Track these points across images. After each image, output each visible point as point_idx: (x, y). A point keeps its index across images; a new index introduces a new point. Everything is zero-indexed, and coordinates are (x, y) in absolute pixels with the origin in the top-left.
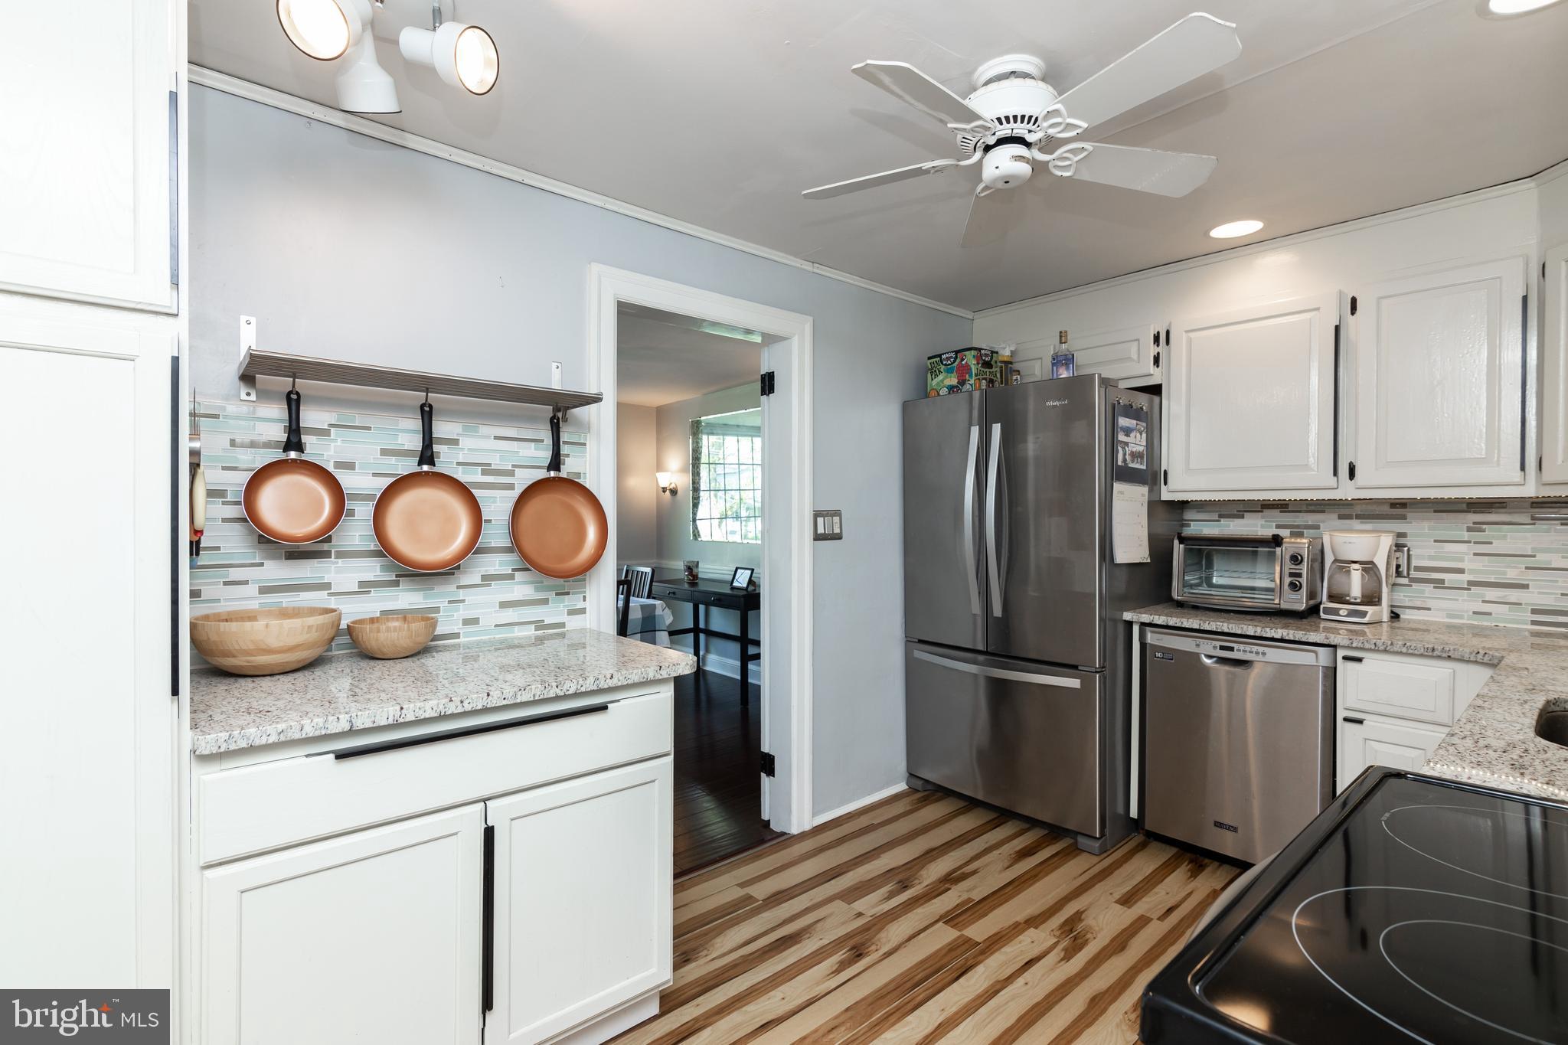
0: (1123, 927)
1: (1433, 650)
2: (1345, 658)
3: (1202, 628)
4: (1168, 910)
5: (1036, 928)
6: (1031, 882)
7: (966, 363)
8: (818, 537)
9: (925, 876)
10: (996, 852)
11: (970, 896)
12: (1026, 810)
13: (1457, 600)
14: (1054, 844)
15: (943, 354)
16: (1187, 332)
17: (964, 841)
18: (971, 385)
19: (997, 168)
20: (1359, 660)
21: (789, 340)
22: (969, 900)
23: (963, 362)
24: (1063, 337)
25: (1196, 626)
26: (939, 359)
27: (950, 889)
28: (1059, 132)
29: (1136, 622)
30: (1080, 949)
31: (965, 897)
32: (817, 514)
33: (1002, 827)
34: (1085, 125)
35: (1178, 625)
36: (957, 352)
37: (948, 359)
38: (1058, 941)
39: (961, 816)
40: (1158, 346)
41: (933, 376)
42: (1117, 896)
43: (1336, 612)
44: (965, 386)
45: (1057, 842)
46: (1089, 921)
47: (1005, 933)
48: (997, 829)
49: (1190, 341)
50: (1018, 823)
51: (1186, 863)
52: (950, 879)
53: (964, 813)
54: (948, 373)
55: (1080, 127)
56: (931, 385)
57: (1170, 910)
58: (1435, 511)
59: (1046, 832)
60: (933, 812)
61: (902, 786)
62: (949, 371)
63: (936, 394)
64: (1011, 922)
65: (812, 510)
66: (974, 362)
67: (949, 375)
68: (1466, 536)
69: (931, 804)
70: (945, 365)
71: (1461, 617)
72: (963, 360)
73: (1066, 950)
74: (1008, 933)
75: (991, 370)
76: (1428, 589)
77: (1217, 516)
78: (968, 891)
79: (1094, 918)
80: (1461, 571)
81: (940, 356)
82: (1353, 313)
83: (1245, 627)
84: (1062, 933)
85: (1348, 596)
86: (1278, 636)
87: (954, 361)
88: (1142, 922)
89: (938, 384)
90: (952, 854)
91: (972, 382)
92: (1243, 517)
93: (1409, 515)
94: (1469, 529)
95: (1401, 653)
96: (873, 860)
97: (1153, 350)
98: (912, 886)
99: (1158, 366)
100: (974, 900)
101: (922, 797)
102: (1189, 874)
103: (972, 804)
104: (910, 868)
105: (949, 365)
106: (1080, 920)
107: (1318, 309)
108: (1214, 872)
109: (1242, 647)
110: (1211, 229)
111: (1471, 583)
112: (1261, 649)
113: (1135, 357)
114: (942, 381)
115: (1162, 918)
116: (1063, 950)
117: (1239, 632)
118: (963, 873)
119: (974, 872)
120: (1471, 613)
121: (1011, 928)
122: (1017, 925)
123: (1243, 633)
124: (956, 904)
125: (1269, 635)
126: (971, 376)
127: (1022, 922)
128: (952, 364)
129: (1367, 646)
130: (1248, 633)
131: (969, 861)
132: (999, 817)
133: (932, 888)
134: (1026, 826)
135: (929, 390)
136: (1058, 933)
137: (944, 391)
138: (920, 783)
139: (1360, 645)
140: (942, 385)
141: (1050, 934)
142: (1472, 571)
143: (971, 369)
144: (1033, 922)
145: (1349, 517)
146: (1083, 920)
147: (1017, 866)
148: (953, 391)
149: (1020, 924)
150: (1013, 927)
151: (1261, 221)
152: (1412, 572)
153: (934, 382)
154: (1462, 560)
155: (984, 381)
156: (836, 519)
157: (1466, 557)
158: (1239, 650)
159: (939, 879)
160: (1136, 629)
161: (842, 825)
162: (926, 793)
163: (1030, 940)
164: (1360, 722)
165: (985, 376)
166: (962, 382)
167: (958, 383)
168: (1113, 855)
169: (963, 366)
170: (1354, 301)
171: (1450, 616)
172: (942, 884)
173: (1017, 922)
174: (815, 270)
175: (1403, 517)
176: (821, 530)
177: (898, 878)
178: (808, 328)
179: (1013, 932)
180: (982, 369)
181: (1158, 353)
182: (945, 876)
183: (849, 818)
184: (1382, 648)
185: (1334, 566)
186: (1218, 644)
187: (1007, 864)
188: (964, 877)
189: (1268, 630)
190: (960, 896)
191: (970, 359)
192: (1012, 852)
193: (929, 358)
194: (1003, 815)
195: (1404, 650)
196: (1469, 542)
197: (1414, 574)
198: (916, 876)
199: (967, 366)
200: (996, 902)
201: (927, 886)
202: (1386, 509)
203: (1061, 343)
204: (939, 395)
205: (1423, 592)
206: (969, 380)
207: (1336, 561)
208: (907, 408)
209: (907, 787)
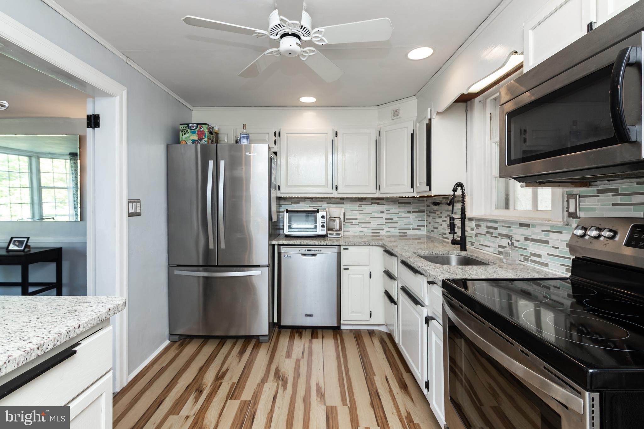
0: (294, 367)
1: (366, 243)
2: (344, 249)
3: (301, 244)
4: (302, 353)
5: (267, 382)
6: (252, 364)
7: (203, 130)
8: (130, 215)
9: (207, 382)
10: (230, 357)
11: (233, 381)
12: (233, 333)
13: (356, 228)
14: (250, 344)
15: (190, 124)
16: (287, 133)
17: (214, 357)
18: (206, 141)
19: (291, 45)
20: (347, 249)
21: (113, 98)
22: (233, 383)
23: (201, 130)
24: (244, 126)
25: (299, 244)
26: (187, 126)
27: (221, 383)
28: (316, 41)
29: (276, 245)
30: (287, 383)
31: (231, 383)
32: (129, 202)
33: (225, 344)
34: (327, 42)
35: (293, 244)
36: (197, 124)
37: (192, 127)
38: (278, 384)
39: (205, 346)
40: (276, 137)
41: (183, 134)
42: (284, 355)
43: (332, 234)
44: (202, 141)
45: (251, 342)
46: (283, 370)
47: (257, 390)
48: (224, 346)
49: (288, 137)
50: (231, 340)
51: (296, 334)
52: (219, 378)
53: (205, 344)
54: (192, 133)
55: (325, 42)
56: (182, 138)
57: (303, 353)
58: (351, 201)
59: (244, 340)
60: (190, 349)
61: (167, 342)
62: (193, 133)
63: (185, 143)
64: (256, 385)
65: (127, 200)
66: (207, 130)
67: (193, 134)
68: (358, 208)
69: (187, 345)
70: (191, 129)
71: (357, 233)
72: (201, 128)
73: (282, 386)
74: (258, 390)
75: (212, 136)
76: (349, 225)
77: (291, 203)
78: (230, 380)
79: (283, 368)
80: (356, 219)
81: (188, 124)
82: (336, 137)
83: (315, 242)
84: (277, 379)
85: (335, 228)
86: (325, 244)
87: (196, 128)
88: (298, 361)
89: (186, 138)
90: (212, 365)
91: (206, 139)
92: (299, 203)
93: (345, 202)
94: (359, 207)
95: (358, 245)
96: (175, 386)
97: (274, 138)
98: (204, 389)
99: (276, 145)
100: (235, 383)
101: (180, 344)
102: (299, 337)
103: (206, 339)
104: (197, 381)
105: (193, 129)
106: (279, 371)
107: (327, 133)
108: (305, 333)
109: (314, 249)
110: (300, 98)
111: (359, 223)
112: (320, 249)
113: (267, 140)
114: (189, 137)
115: (303, 357)
116: (281, 386)
117: (313, 244)
118: (223, 372)
119: (227, 370)
120: (359, 232)
121: (258, 387)
122: (259, 384)
123: (315, 244)
124: (229, 388)
125: (322, 244)
126: (205, 136)
127: (260, 382)
128: (194, 129)
129: (350, 244)
130: (316, 244)
131: (221, 366)
132: (221, 340)
133: (214, 386)
134: (235, 340)
135: (180, 141)
136: (275, 380)
137: (190, 142)
138: (177, 337)
139: (348, 244)
140: (189, 139)
141: (273, 382)
142: (360, 219)
143: (205, 134)
144: (264, 380)
145: (330, 203)
146: (280, 370)
147: (242, 359)
148: (195, 143)
149: (260, 383)
150: (258, 386)
151: (316, 99)
152: (345, 220)
153: (184, 137)
154: (357, 216)
155: (210, 140)
156: (138, 204)
157: (358, 215)
158: (313, 251)
159: (214, 380)
160: (276, 247)
161: (145, 375)
162: (181, 341)
163: (268, 389)
164: (348, 269)
165: (210, 138)
166: (201, 139)
167: (198, 139)
168: (273, 340)
169: (201, 131)
170: (336, 133)
171: (354, 233)
172: (217, 382)
173: (258, 384)
174: (128, 62)
175: (343, 203)
176: (131, 211)
177: (194, 389)
178: (125, 93)
179: (260, 388)
180: (210, 135)
181: (276, 140)
182: (215, 377)
183: (147, 369)
184: (353, 244)
185: (329, 219)
186: (306, 249)
187: (238, 360)
188: (224, 374)
189: (322, 242)
190: (228, 384)
191: (204, 128)
192: (236, 354)
193: (181, 125)
194: (223, 339)
195: (359, 244)
196: (358, 210)
197: (346, 221)
198: (202, 384)
199: (203, 131)
200: (244, 379)
201: (211, 386)
202: (339, 200)
203: (244, 129)
204: (186, 143)
205: (348, 226)
206: (204, 139)
207: (330, 217)
208: (168, 148)
209: (170, 342)
